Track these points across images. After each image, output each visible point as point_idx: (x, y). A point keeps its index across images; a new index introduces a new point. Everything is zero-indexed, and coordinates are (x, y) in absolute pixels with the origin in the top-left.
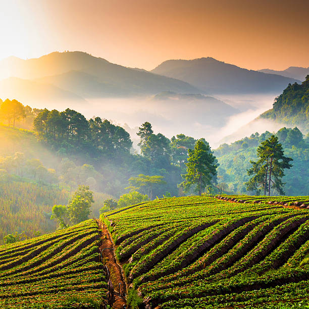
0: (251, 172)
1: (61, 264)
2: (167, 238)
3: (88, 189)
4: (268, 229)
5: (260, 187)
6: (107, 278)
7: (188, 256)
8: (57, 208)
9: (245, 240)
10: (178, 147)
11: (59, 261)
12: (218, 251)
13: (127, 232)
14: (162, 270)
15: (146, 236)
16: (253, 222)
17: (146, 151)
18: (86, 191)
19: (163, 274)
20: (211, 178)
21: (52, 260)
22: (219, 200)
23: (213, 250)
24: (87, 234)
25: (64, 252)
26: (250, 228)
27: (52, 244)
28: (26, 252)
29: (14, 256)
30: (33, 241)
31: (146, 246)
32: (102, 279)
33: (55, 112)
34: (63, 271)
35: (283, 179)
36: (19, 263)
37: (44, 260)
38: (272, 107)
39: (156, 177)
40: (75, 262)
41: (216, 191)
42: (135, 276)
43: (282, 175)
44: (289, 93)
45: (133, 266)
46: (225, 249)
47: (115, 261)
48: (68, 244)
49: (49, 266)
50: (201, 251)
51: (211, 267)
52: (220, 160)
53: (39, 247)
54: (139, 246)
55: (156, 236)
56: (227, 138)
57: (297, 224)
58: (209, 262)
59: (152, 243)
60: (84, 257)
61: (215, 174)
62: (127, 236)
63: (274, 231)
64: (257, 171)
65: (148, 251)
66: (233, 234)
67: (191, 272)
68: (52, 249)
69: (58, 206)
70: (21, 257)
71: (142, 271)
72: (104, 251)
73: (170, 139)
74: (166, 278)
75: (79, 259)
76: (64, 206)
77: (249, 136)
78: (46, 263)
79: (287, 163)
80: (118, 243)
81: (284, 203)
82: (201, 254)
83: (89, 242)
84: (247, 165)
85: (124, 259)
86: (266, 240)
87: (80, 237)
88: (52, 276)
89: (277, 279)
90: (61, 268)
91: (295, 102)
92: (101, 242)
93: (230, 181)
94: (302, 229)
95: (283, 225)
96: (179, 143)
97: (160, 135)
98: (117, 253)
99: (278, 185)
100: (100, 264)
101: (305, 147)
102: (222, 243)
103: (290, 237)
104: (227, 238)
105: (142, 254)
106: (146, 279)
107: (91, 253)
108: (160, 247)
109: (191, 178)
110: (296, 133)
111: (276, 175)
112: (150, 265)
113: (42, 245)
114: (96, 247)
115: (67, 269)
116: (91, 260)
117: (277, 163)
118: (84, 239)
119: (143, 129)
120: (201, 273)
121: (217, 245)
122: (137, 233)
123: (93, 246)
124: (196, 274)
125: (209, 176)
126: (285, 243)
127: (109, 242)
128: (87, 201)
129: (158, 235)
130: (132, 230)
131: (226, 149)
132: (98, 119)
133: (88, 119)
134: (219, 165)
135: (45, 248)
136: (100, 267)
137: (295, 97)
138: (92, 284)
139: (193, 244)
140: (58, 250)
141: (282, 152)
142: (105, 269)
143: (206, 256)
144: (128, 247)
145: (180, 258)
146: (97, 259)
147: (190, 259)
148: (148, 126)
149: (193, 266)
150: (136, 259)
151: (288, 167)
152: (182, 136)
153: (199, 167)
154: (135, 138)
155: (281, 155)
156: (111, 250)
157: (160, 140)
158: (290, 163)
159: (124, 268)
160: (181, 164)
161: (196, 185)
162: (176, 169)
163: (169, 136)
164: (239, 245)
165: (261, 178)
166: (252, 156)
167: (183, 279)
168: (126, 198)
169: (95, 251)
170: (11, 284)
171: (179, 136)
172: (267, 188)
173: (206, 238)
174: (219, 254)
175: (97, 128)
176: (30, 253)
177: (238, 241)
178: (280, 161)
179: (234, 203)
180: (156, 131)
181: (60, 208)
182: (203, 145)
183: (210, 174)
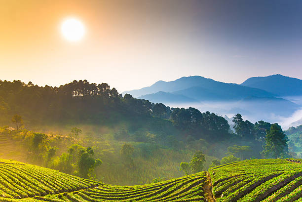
1: (178, 196)
2: (247, 182)
3: (201, 153)
7: (260, 195)
8: (183, 164)
10: (259, 129)
11: (177, 195)
12: (282, 192)
13: (221, 178)
15: (233, 181)
17: (238, 131)
18: (201, 154)
20: (283, 148)
21: (174, 193)
22: (288, 162)
23: (279, 192)
24: (197, 179)
25: (181, 190)
27: (175, 184)
28: (160, 188)
29: (153, 190)
30: (165, 182)
31: (233, 187)
33: (183, 109)
36: (155, 194)
37: (170, 193)
39: (245, 147)
40: (187, 195)
41: (287, 156)
45: (223, 199)
46: (288, 192)
47: (212, 196)
48: (184, 184)
49: (172, 196)
50: (270, 192)
52: (290, 137)
53: (168, 185)
54: (228, 187)
55: (240, 181)
56: (294, 124)
58: (276, 199)
59: (237, 186)
60: (193, 192)
61: (286, 145)
62: (221, 181)
65: (233, 191)
66: (294, 182)
68: (175, 187)
69: (184, 163)
70: (157, 191)
72: (206, 189)
73: (254, 124)
75: (189, 193)
76: (187, 163)
78: (170, 195)
80: (215, 185)
82: (270, 194)
83: (197, 183)
85: (218, 195)
87: (192, 180)
90: (178, 198)
92: (205, 184)
93: (298, 151)
96: (260, 126)
97: (247, 121)
98: (214, 190)
100: (202, 197)
102: (286, 187)
104: (290, 184)
105: (230, 192)
107: (198, 190)
108: (242, 188)
109: (269, 148)
112: (234, 200)
113: (170, 184)
114: (201, 186)
115: (181, 199)
116: (197, 195)
118: (195, 182)
119: (236, 118)
121: (282, 189)
122: (227, 179)
123: (199, 186)
125: (281, 147)
127: (210, 184)
128: (201, 160)
129: (242, 181)
130: (224, 177)
131: (293, 130)
132: (208, 113)
133: (202, 113)
134: (289, 140)
135: (171, 186)
136: (202, 199)
139: (265, 187)
140: (179, 188)
142: (205, 201)
143: (274, 195)
144: (221, 188)
145: (255, 196)
146: (200, 194)
147: (262, 197)
148: (239, 116)
150: (225, 195)
152: (262, 122)
153: (274, 141)
154: (231, 123)
156: (211, 189)
159: (217, 200)
160: (262, 139)
161: (273, 153)
162: (259, 142)
163: (253, 122)
164: (298, 189)
168: (226, 159)
169: (200, 189)
171: (259, 122)
173: (274, 183)
174: (283, 194)
175: (207, 118)
176: (162, 189)
177: (298, 187)
179: (299, 164)
180: (244, 119)
181: (185, 164)
182: (277, 127)
183: (282, 145)
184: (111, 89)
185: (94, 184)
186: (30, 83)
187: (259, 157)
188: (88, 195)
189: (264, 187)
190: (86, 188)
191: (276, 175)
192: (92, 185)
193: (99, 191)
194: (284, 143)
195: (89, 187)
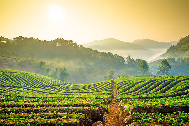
0: (159, 69)
2: (131, 84)
3: (112, 72)
4: (161, 83)
5: (161, 73)
6: (113, 93)
7: (135, 89)
8: (104, 76)
9: (153, 85)
11: (101, 88)
13: (120, 82)
14: (128, 92)
15: (125, 83)
16: (156, 81)
17: (129, 63)
19: (128, 93)
20: (147, 70)
23: (143, 88)
25: (103, 86)
26: (155, 82)
30: (97, 83)
32: (111, 93)
33: (105, 53)
34: (102, 90)
35: (168, 72)
36: (92, 88)
37: (98, 87)
38: (166, 52)
39: (131, 69)
40: (105, 88)
41: (148, 74)
42: (120, 93)
43: (168, 70)
44: (171, 48)
45: (120, 90)
46: (147, 88)
47: (116, 89)
51: (142, 92)
52: (150, 66)
54: (123, 86)
55: (128, 83)
56: (152, 60)
57: (170, 82)
58: (142, 90)
59: (126, 85)
61: (148, 69)
62: (120, 83)
63: (163, 84)
64: (160, 69)
65: (125, 87)
66: (150, 84)
67: (136, 93)
68: (101, 85)
70: (93, 87)
71: (122, 92)
72: (113, 86)
74: (128, 94)
76: (106, 76)
77: (159, 60)
79: (170, 67)
80: (117, 85)
81: (168, 77)
82: (140, 89)
83: (110, 84)
84: (158, 67)
85: (118, 89)
86: (160, 86)
87: (108, 83)
88: (99, 91)
89: (160, 96)
91: (173, 51)
92: (113, 84)
93: (152, 72)
94: (172, 84)
95: (166, 82)
96: (138, 61)
97: (133, 59)
98: (117, 87)
99: (167, 73)
101: (176, 63)
102: (146, 86)
103: (167, 85)
105: (123, 88)
106: (123, 94)
108: (128, 86)
109: (141, 70)
110: (173, 59)
111: (166, 70)
112: (125, 91)
115: (103, 90)
116: (109, 88)
117: (167, 67)
118: (109, 83)
120: (139, 93)
122: (123, 82)
123: (111, 85)
124: (137, 94)
126: (166, 87)
127: (115, 84)
128: (112, 75)
131: (152, 63)
132: (116, 55)
133: (114, 55)
135: (99, 85)
136: (111, 90)
137: (173, 49)
138: (108, 94)
140: (102, 85)
141: (168, 64)
142: (113, 91)
143: (141, 89)
144: (120, 86)
146: (111, 88)
147: (136, 90)
148: (129, 56)
149: (137, 92)
150: (121, 89)
151: (170, 68)
152: (139, 59)
153: (143, 67)
154: (126, 60)
155: (168, 65)
156: (115, 86)
157: (133, 60)
158: (171, 67)
159: (118, 91)
160: (138, 66)
161: (142, 72)
162: (137, 68)
163: (135, 59)
164: (151, 87)
165: (162, 71)
166: (159, 65)
167: (133, 95)
168: (122, 74)
169: (111, 86)
170: (88, 92)
171: (138, 59)
172: (163, 74)
173: (142, 84)
174: (145, 89)
175: (116, 57)
176: (95, 86)
178: (168, 66)
180: (131, 58)
182: (145, 62)
183: (146, 69)
184: (74, 43)
185: (67, 83)
186: (37, 39)
187: (137, 74)
188: (64, 87)
189: (137, 86)
190: (63, 85)
191: (143, 81)
192: (66, 84)
193: (68, 86)
194: (147, 68)
195: (64, 84)
